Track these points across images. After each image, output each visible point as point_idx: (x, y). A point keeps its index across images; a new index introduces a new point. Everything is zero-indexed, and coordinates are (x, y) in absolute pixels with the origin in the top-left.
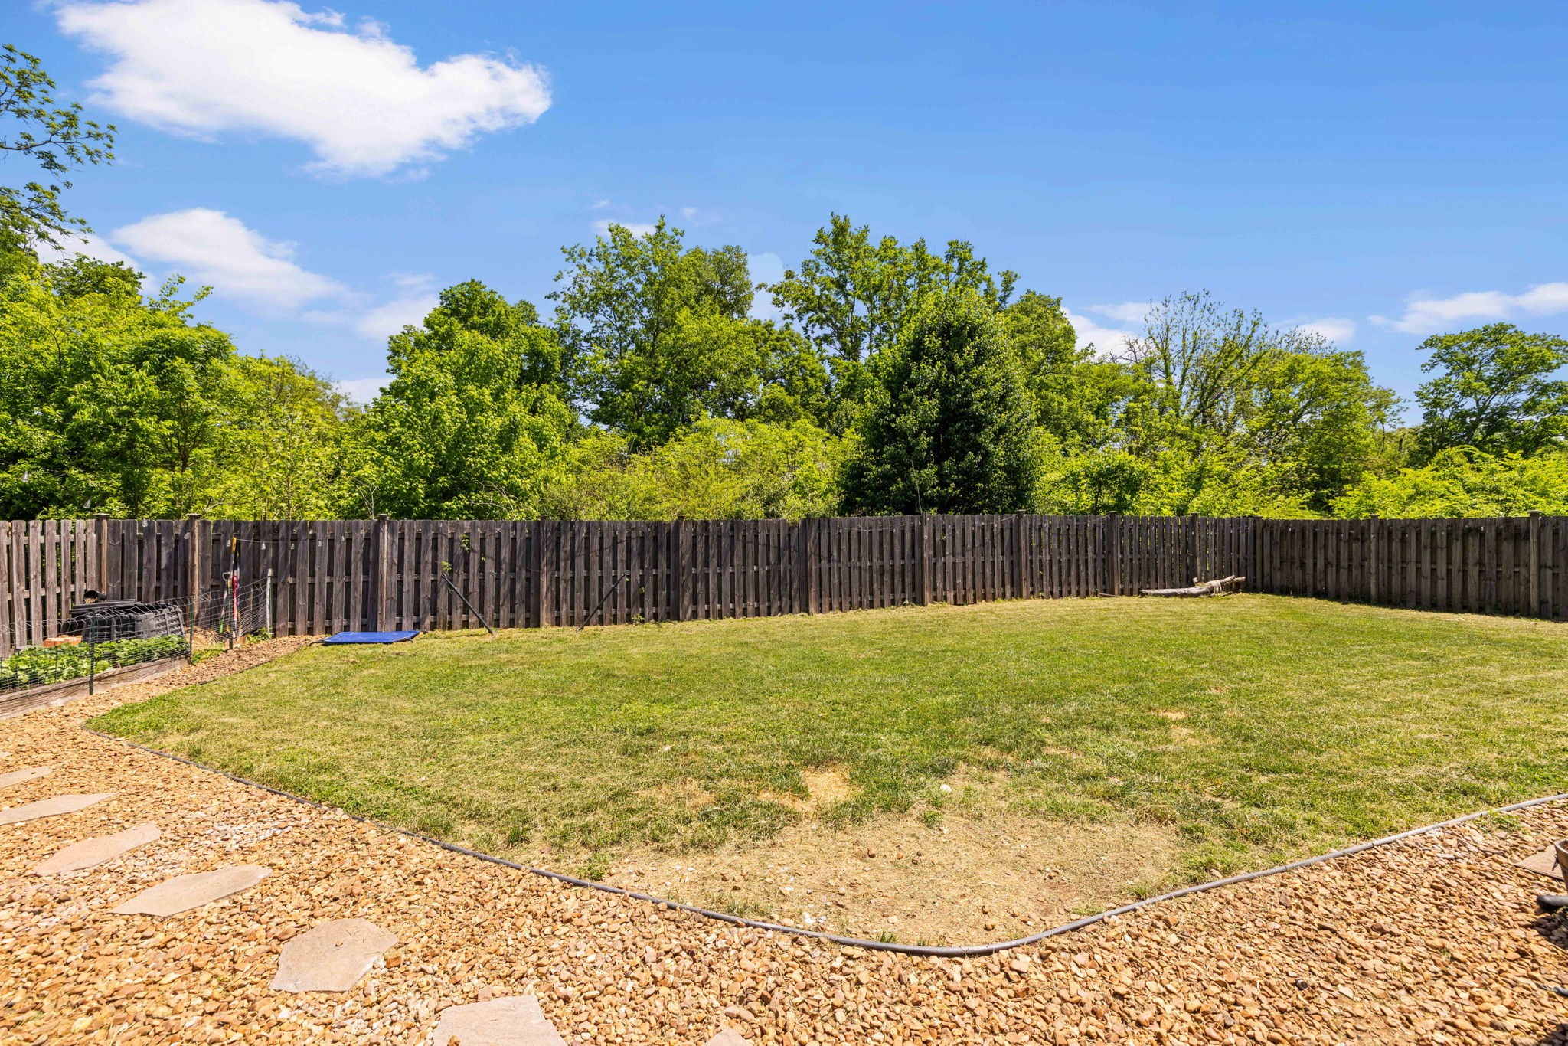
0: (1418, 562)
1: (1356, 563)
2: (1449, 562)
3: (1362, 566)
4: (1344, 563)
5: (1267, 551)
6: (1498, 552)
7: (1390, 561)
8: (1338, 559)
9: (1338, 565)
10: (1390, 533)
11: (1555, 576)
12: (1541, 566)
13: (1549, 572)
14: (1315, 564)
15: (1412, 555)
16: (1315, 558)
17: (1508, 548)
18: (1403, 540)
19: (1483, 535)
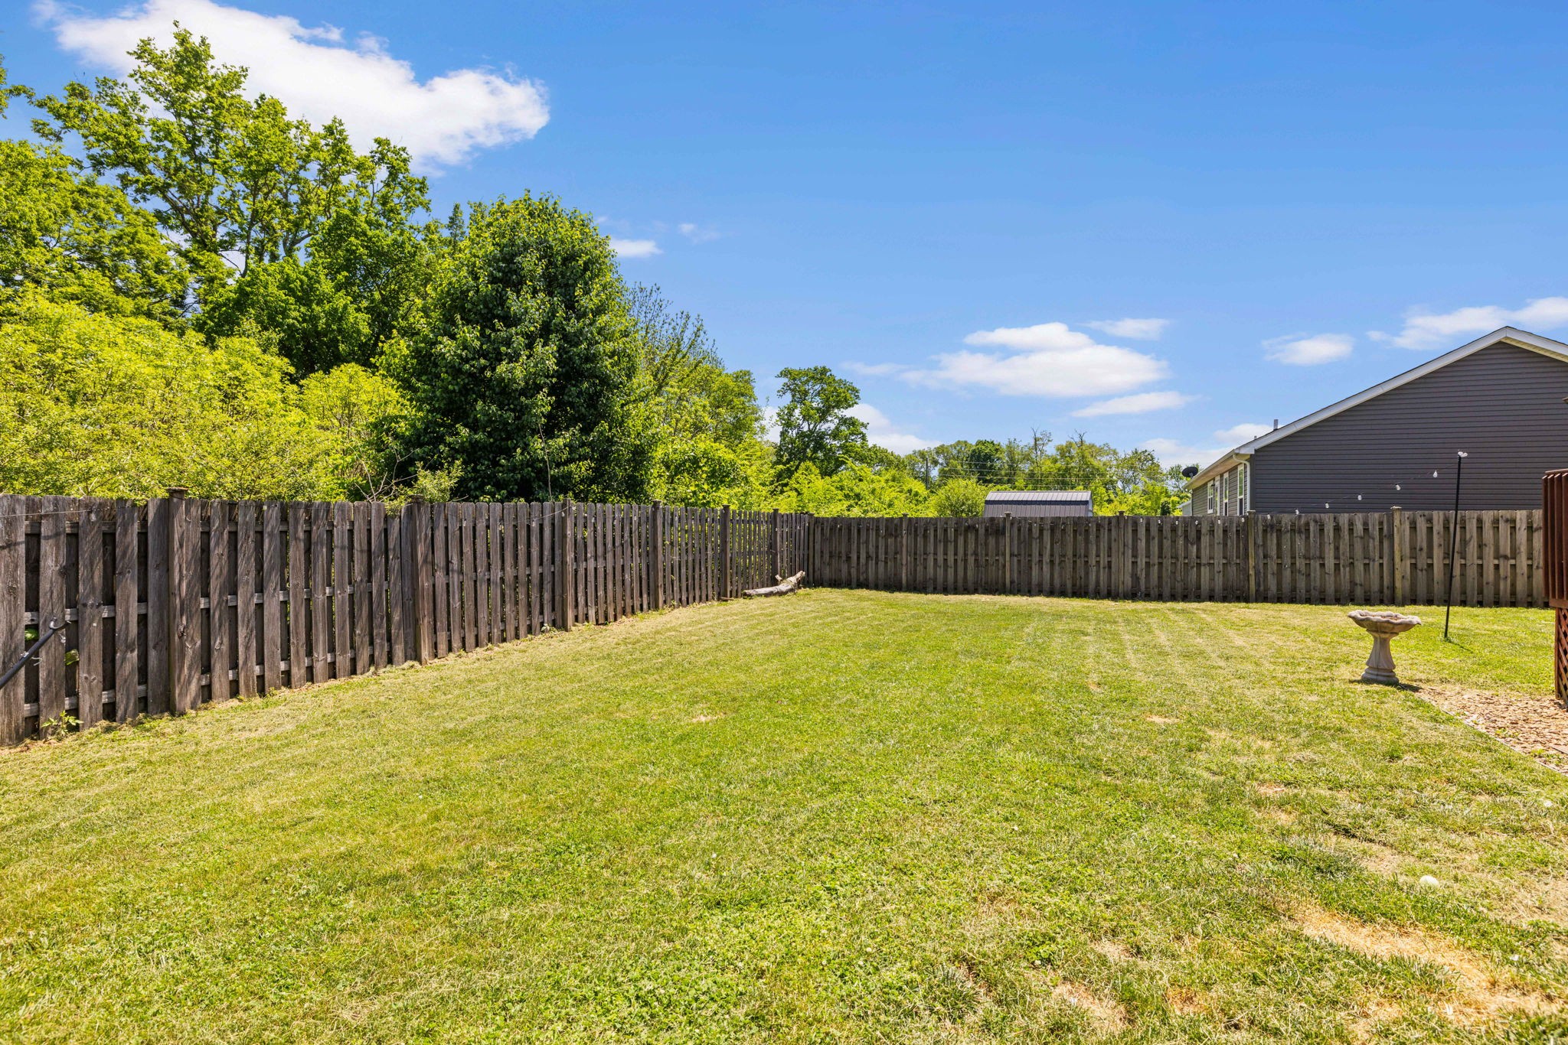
0: (935, 554)
1: (891, 556)
2: (956, 554)
3: (895, 559)
4: (882, 557)
5: (818, 547)
6: (986, 544)
7: (915, 554)
8: (877, 553)
9: (877, 557)
10: (916, 531)
11: (1019, 561)
12: (1012, 555)
13: (1015, 559)
14: (858, 558)
15: (931, 548)
16: (858, 552)
17: (992, 541)
18: (925, 536)
19: (977, 530)
